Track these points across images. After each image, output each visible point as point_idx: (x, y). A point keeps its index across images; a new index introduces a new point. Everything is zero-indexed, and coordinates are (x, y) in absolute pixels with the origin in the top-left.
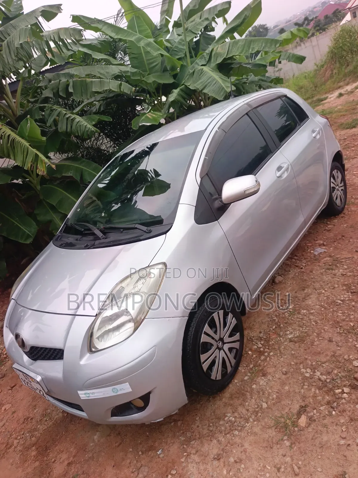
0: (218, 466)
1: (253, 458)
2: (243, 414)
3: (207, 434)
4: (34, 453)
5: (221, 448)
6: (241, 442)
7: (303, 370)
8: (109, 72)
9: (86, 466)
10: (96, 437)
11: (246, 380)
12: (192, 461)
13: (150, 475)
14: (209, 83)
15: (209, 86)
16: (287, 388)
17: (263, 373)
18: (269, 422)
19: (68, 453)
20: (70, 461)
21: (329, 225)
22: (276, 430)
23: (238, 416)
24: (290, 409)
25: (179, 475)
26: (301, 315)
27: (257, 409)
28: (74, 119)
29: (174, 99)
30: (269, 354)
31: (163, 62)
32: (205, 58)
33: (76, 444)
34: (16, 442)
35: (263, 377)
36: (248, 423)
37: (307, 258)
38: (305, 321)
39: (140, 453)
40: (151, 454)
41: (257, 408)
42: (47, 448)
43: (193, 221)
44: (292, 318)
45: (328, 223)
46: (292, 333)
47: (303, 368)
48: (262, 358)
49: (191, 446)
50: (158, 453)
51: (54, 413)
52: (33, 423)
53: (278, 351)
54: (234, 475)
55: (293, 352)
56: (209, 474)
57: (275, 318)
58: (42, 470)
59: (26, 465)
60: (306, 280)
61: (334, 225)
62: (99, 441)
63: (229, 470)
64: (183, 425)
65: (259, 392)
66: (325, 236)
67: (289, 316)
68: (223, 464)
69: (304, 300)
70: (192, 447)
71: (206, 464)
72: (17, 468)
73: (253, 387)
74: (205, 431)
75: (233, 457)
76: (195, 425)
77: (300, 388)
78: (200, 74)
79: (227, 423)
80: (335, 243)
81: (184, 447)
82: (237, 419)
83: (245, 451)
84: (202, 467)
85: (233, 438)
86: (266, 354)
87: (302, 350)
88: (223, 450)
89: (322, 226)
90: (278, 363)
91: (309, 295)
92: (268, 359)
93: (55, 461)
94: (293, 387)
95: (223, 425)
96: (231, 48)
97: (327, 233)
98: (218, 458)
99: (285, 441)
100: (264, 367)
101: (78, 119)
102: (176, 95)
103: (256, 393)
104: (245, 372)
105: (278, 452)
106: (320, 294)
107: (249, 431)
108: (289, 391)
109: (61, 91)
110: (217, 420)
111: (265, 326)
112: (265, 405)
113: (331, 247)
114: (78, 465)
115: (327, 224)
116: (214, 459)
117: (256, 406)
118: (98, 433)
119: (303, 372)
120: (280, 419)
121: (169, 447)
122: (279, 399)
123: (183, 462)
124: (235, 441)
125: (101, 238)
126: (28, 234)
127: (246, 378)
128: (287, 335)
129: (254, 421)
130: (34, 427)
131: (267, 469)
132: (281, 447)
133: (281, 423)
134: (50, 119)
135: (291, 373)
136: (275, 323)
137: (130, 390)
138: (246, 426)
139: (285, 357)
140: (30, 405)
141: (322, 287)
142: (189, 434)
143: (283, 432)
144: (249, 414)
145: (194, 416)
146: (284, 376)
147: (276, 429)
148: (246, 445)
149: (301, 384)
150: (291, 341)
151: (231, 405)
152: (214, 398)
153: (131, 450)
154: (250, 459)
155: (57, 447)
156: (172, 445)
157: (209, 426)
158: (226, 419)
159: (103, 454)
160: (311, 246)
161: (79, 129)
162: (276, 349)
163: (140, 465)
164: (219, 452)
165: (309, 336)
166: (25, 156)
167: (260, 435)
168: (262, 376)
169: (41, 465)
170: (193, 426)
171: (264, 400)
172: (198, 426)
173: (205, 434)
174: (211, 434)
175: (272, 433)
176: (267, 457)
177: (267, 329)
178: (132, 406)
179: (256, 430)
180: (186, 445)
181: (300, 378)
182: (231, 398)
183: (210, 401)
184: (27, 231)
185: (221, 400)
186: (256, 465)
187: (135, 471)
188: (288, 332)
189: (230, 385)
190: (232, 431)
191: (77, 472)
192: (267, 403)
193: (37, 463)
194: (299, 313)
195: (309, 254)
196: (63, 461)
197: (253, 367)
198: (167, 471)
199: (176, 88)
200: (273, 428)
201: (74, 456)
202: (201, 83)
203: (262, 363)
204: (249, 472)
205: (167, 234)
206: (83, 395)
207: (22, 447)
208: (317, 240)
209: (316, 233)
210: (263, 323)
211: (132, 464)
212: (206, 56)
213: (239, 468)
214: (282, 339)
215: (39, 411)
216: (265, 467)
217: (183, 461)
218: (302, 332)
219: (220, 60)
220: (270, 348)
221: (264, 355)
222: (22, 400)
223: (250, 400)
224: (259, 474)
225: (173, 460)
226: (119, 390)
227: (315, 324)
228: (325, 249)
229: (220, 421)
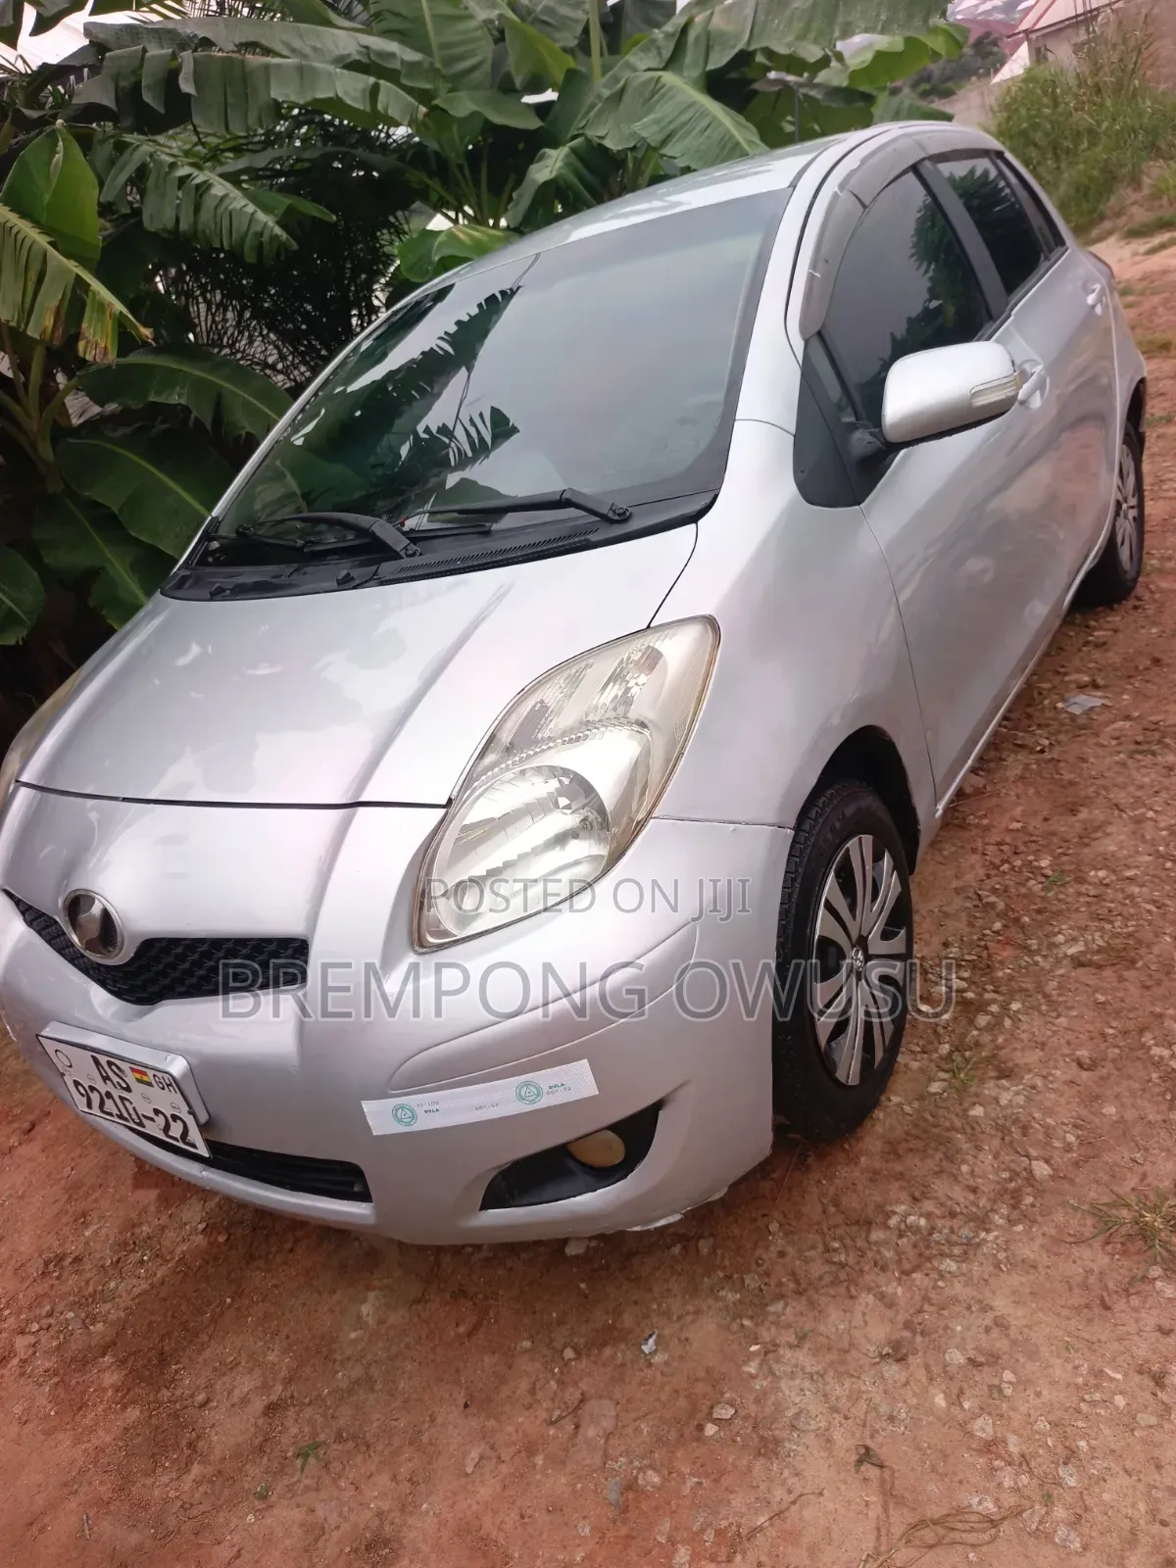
0: (907, 1383)
1: (1042, 1349)
2: (958, 1204)
3: (828, 1279)
4: (111, 1378)
5: (901, 1318)
6: (975, 1293)
7: (1156, 1051)
8: (321, 50)
9: (346, 1411)
10: (365, 1309)
11: (937, 1093)
12: (788, 1369)
13: (629, 1431)
14: (684, 124)
15: (688, 133)
16: (1110, 1110)
17: (998, 1069)
18: (1074, 1222)
19: (257, 1372)
20: (274, 1398)
21: (1094, 629)
22: (1109, 1248)
23: (938, 1212)
24: (1144, 1176)
25: (751, 1421)
26: (1090, 884)
27: (1013, 1185)
28: (205, 187)
29: (554, 174)
30: (1005, 1007)
31: (498, 62)
32: (659, 49)
33: (288, 1337)
34: (21, 1343)
35: (1004, 1082)
36: (988, 1231)
37: (1048, 725)
38: (1112, 902)
39: (569, 1353)
40: (613, 1357)
41: (1011, 1180)
42: (163, 1360)
44: (1061, 896)
45: (1092, 623)
46: (1074, 940)
47: (1156, 1045)
48: (983, 1020)
49: (771, 1318)
50: (646, 1349)
51: (171, 1234)
52: (88, 1275)
53: (1040, 997)
54: (982, 1409)
55: (1101, 998)
56: (875, 1409)
57: (993, 899)
58: (160, 1437)
59: (87, 1422)
60: (1071, 783)
61: (1116, 631)
62: (381, 1322)
63: (955, 1391)
64: (719, 1252)
65: (1003, 1130)
66: (1090, 662)
67: (1046, 889)
68: (924, 1372)
69: (1086, 840)
70: (777, 1324)
71: (852, 1376)
72: (48, 1433)
73: (972, 1113)
74: (817, 1269)
75: (957, 1348)
76: (767, 1249)
77: (1164, 1108)
78: (647, 95)
79: (901, 1236)
80: (1132, 681)
81: (742, 1326)
82: (939, 1223)
83: (1001, 1324)
84: (839, 1390)
85: (940, 1284)
86: (994, 1008)
87: (1134, 990)
88: (907, 1325)
89: (1072, 634)
90: (1049, 1033)
91: (1100, 827)
92: (1008, 1022)
93: (208, 1401)
94: (1133, 1106)
95: (885, 1243)
96: (761, 17)
97: (1097, 654)
98: (897, 1353)
99: (1159, 1284)
100: (999, 1048)
101: (220, 188)
102: (559, 164)
103: (993, 1132)
104: (922, 1070)
105: (1137, 1321)
106: (1139, 821)
107: (1002, 1256)
108: (1122, 1120)
109: (148, 87)
110: (855, 1228)
111: (961, 925)
112: (1041, 1169)
113: (1122, 693)
114: (308, 1412)
115: (1088, 627)
116: (882, 1357)
117: (1005, 1175)
118: (372, 1295)
119: (1162, 1058)
120: (1114, 1212)
121: (681, 1329)
122: (1091, 1147)
123: (753, 1377)
124: (949, 1292)
125: (402, 553)
126: (13, 611)
127: (935, 1087)
128: (1057, 946)
129: (1011, 1222)
130: (91, 1289)
131: (1112, 1379)
132: (1144, 1302)
133: (1121, 1225)
134: (115, 178)
135: (1113, 1061)
136: (998, 915)
137: (591, 1090)
138: (984, 1240)
139: (1074, 1013)
140: (62, 1212)
141: (1138, 802)
142: (752, 1281)
143: (1139, 1252)
144: (982, 1202)
145: (755, 1220)
146: (1085, 1075)
147: (1108, 1243)
148: (1001, 1305)
149: (1163, 1094)
150: (1078, 962)
151: (900, 1176)
152: (821, 1157)
153: (527, 1344)
154: (1033, 1354)
155: (207, 1353)
156: (693, 1322)
157: (827, 1249)
158: (893, 1222)
159: (409, 1367)
160: (1050, 690)
161: (226, 223)
162: (1027, 990)
163: (578, 1395)
164: (897, 1335)
165: (1148, 946)
167: (1048, 1267)
168: (999, 1078)
169: (150, 1417)
170: (759, 1252)
171: (1033, 1153)
172: (782, 1254)
173: (821, 1278)
174: (842, 1275)
175: (1094, 1258)
176: (1099, 1341)
177: (972, 934)
178: (571, 1164)
179: (1028, 1251)
180: (751, 1318)
181: (1154, 1076)
182: (893, 1150)
183: (808, 1168)
184: (7, 601)
185: (853, 1161)
186: (1059, 1370)
187: (560, 1418)
188: (1060, 938)
189: (879, 1114)
190: (929, 1259)
191: (314, 1434)
192: (1047, 1162)
193: (133, 1414)
194: (1081, 880)
195: (1048, 714)
196: (245, 1400)
197: (951, 1052)
198: (693, 1411)
199: (555, 145)
200: (1097, 1243)
201: (288, 1381)
202: (656, 122)
203: (986, 1038)
204: (1038, 1394)
205: (700, 522)
206: (381, 1116)
207: (54, 1359)
208: (1066, 674)
209: (1058, 654)
210: (946, 915)
211: (540, 1395)
212: (661, 42)
213: (996, 1382)
214: (1039, 959)
215: (100, 1234)
216: (1099, 1374)
217: (753, 1371)
218: (1116, 935)
219: (719, 60)
220: (1003, 989)
221: (987, 1013)
222: (21, 1198)
223: (975, 1157)
224: (1084, 1400)
225: (708, 1371)
226: (546, 1089)
227: (1154, 909)
228: (1100, 697)
229: (869, 1232)
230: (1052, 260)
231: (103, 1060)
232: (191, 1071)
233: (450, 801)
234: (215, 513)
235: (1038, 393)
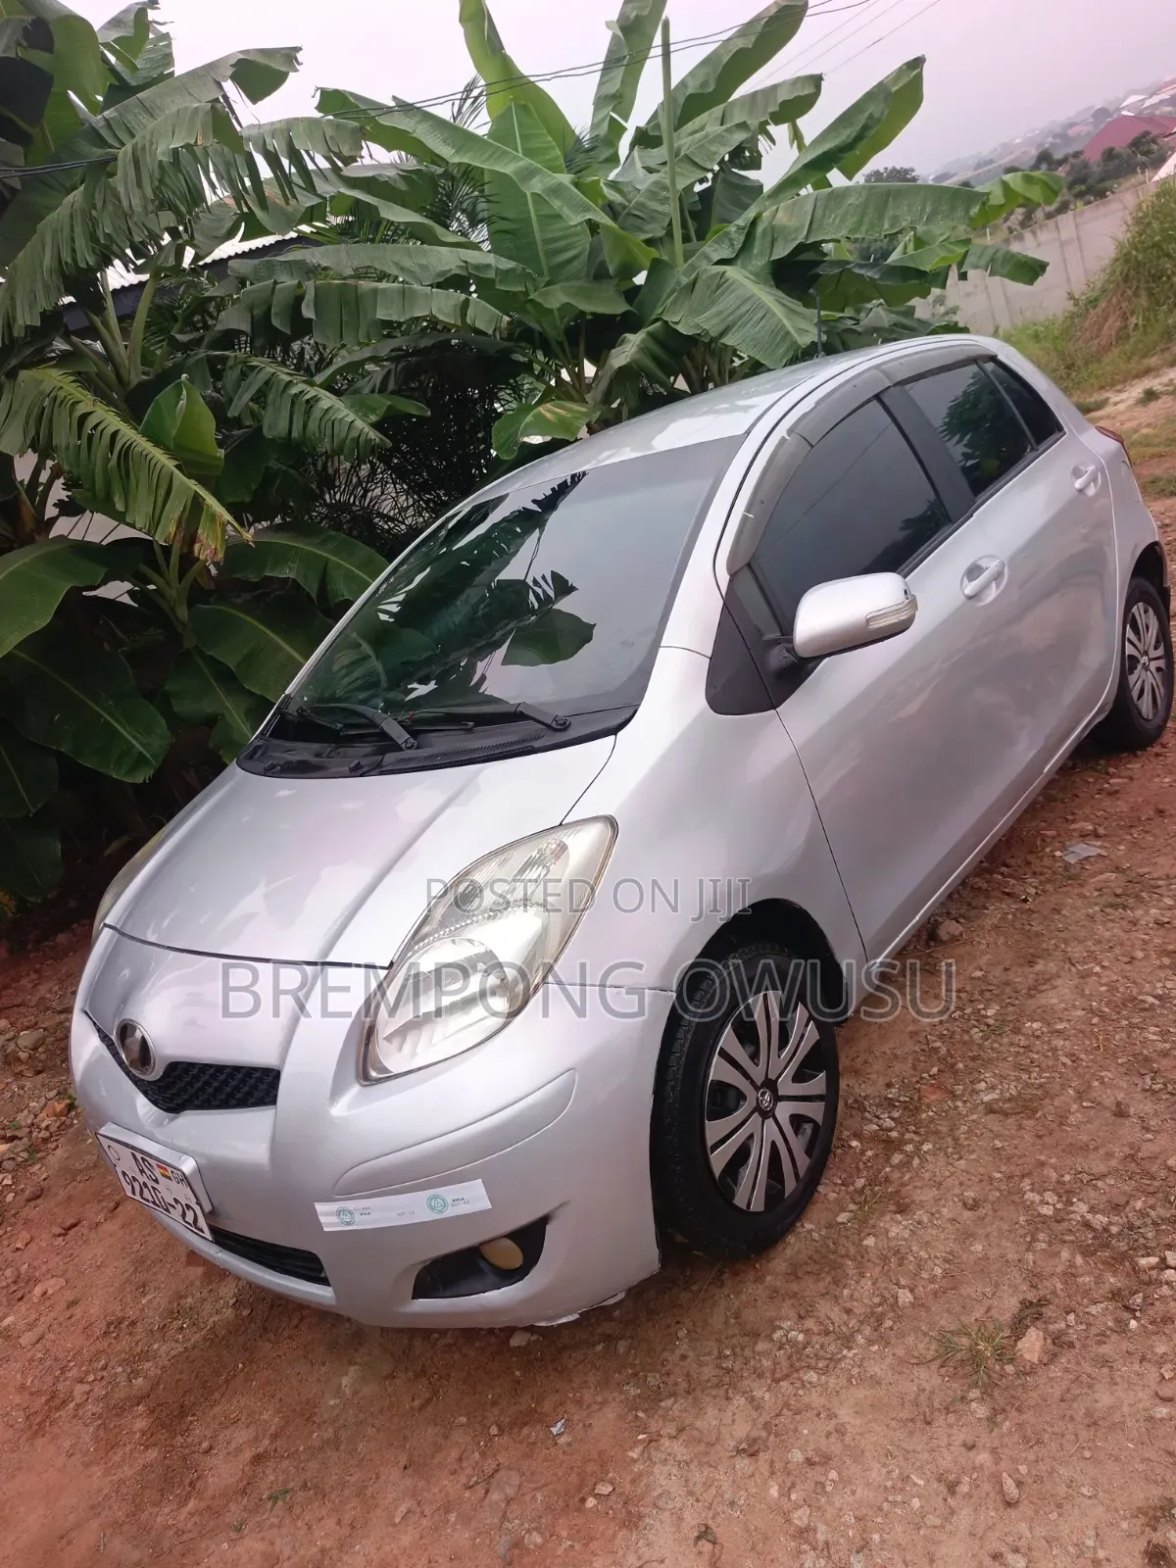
0: (753, 1475)
1: (867, 1454)
2: (833, 1323)
3: (715, 1380)
4: (141, 1424)
5: (762, 1420)
6: (827, 1403)
7: (1030, 1196)
8: (427, 266)
9: (313, 1465)
10: (345, 1381)
11: (843, 1223)
12: (663, 1457)
13: (528, 1498)
14: (741, 317)
15: (744, 325)
16: (978, 1247)
17: (898, 1204)
18: (921, 1346)
19: (253, 1428)
20: (261, 1450)
21: (1113, 776)
22: (943, 1371)
23: (815, 1329)
24: (989, 1309)
25: (624, 1498)
26: (1024, 1035)
27: (880, 1309)
28: (316, 399)
29: (628, 360)
30: (918, 1149)
31: (594, 251)
32: (731, 240)
33: (281, 1400)
34: (79, 1390)
35: (898, 1216)
36: (850, 1348)
37: (1042, 874)
38: (1037, 1053)
39: (494, 1430)
40: (529, 1436)
41: (880, 1305)
42: (183, 1412)
43: (701, 701)
44: (996, 1045)
45: (1112, 770)
46: (993, 1088)
47: (1032, 1190)
48: (897, 1158)
49: (660, 1412)
50: (554, 1430)
51: (208, 1307)
52: (139, 1337)
53: (949, 1140)
54: (805, 1501)
55: (998, 1144)
56: (722, 1496)
57: (938, 1044)
58: (170, 1475)
59: (117, 1458)
60: (1038, 934)
61: (1131, 779)
62: (355, 1393)
63: (789, 1484)
64: (633, 1352)
65: (885, 1259)
66: (1099, 810)
67: (985, 1038)
68: (768, 1467)
69: (1033, 992)
70: (664, 1418)
71: (711, 1466)
72: (86, 1465)
73: (865, 1242)
74: (708, 1372)
75: (800, 1449)
76: (673, 1352)
77: (1023, 1248)
78: (714, 287)
79: (780, 1349)
80: (1133, 831)
81: (637, 1416)
82: (815, 1339)
83: (840, 1431)
84: (698, 1477)
85: (801, 1392)
86: (909, 1148)
87: (1028, 1137)
88: (766, 1426)
89: (1091, 780)
90: (948, 1174)
91: (1049, 980)
92: (916, 1162)
93: (211, 1448)
94: (998, 1245)
95: (766, 1354)
96: (819, 213)
97: (1107, 802)
98: (751, 1450)
99: (974, 1405)
100: (904, 1185)
101: (327, 400)
102: (634, 349)
103: (877, 1261)
104: (837, 1201)
105: (949, 1436)
106: (1085, 976)
107: (855, 1371)
108: (986, 1258)
109: (276, 314)
110: (746, 1339)
111: (903, 1068)
112: (905, 1297)
113: (1119, 843)
114: (286, 1463)
115: (1107, 773)
116: (740, 1452)
117: (877, 1300)
118: (352, 1369)
119: (1033, 1203)
120: (956, 1339)
121: (588, 1416)
122: (952, 1281)
123: (634, 1461)
124: (806, 1400)
125: (403, 746)
126: (141, 753)
127: (842, 1218)
128: (977, 1092)
129: (871, 1342)
130: (139, 1349)
131: (915, 1484)
132: (958, 1420)
133: (958, 1351)
134: (240, 398)
135: (993, 1203)
136: (939, 1059)
137: (486, 1204)
138: (845, 1357)
139: (973, 1157)
140: (128, 1281)
141: (1092, 957)
142: (653, 1380)
143: (965, 1376)
144: (853, 1323)
145: (669, 1326)
146: (967, 1214)
147: (942, 1366)
148: (845, 1414)
149: (1025, 1236)
150: (990, 1109)
151: (795, 1295)
152: (736, 1274)
153: (463, 1420)
154: (858, 1455)
155: (217, 1409)
156: (600, 1409)
157: (721, 1356)
158: (777, 1335)
159: (370, 1431)
160: (1053, 838)
161: (329, 432)
162: (941, 1132)
163: (494, 1466)
164: (755, 1434)
165: (1052, 1098)
166: (160, 500)
167: (890, 1384)
168: (895, 1213)
169: (165, 1457)
170: (666, 1354)
171: (903, 1282)
172: (684, 1357)
173: (708, 1381)
174: (726, 1379)
175: (929, 1378)
176: (914, 1451)
177: (913, 1076)
178: (483, 1265)
179: (876, 1368)
180: (645, 1411)
181: (1022, 1219)
182: (794, 1274)
183: (722, 1284)
184: (138, 745)
185: (760, 1280)
186: (876, 1474)
187: (476, 1483)
188: (983, 1085)
189: (791, 1239)
190: (797, 1371)
191: (285, 1482)
192: (912, 1291)
193: (153, 1454)
194: (1017, 1031)
195: (1047, 862)
196: (239, 1450)
197: (864, 1187)
198: (581, 1486)
199: (635, 331)
200: (934, 1366)
201: (275, 1437)
202: (719, 313)
203: (896, 1175)
204: (853, 1492)
205: (620, 734)
206: (329, 1216)
207: (101, 1405)
208: (1073, 821)
209: (1073, 801)
210: (896, 1056)
211: (465, 1464)
212: (734, 236)
213: (823, 1479)
214: (959, 1104)
215: (154, 1303)
216: (905, 1479)
217: (635, 1456)
218: (1027, 1085)
219: (782, 251)
220: (922, 1131)
221: (902, 1151)
222: (99, 1267)
223: (857, 1282)
224: (887, 1500)
225: (600, 1453)
226: (450, 1201)
227: (1069, 1063)
228: (1100, 847)
229: (755, 1343)
230: (1041, 450)
231: (139, 1156)
232: (199, 1170)
233: (392, 964)
234: (287, 692)
235: (994, 585)
